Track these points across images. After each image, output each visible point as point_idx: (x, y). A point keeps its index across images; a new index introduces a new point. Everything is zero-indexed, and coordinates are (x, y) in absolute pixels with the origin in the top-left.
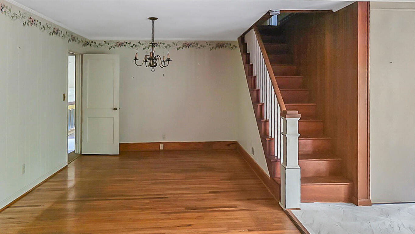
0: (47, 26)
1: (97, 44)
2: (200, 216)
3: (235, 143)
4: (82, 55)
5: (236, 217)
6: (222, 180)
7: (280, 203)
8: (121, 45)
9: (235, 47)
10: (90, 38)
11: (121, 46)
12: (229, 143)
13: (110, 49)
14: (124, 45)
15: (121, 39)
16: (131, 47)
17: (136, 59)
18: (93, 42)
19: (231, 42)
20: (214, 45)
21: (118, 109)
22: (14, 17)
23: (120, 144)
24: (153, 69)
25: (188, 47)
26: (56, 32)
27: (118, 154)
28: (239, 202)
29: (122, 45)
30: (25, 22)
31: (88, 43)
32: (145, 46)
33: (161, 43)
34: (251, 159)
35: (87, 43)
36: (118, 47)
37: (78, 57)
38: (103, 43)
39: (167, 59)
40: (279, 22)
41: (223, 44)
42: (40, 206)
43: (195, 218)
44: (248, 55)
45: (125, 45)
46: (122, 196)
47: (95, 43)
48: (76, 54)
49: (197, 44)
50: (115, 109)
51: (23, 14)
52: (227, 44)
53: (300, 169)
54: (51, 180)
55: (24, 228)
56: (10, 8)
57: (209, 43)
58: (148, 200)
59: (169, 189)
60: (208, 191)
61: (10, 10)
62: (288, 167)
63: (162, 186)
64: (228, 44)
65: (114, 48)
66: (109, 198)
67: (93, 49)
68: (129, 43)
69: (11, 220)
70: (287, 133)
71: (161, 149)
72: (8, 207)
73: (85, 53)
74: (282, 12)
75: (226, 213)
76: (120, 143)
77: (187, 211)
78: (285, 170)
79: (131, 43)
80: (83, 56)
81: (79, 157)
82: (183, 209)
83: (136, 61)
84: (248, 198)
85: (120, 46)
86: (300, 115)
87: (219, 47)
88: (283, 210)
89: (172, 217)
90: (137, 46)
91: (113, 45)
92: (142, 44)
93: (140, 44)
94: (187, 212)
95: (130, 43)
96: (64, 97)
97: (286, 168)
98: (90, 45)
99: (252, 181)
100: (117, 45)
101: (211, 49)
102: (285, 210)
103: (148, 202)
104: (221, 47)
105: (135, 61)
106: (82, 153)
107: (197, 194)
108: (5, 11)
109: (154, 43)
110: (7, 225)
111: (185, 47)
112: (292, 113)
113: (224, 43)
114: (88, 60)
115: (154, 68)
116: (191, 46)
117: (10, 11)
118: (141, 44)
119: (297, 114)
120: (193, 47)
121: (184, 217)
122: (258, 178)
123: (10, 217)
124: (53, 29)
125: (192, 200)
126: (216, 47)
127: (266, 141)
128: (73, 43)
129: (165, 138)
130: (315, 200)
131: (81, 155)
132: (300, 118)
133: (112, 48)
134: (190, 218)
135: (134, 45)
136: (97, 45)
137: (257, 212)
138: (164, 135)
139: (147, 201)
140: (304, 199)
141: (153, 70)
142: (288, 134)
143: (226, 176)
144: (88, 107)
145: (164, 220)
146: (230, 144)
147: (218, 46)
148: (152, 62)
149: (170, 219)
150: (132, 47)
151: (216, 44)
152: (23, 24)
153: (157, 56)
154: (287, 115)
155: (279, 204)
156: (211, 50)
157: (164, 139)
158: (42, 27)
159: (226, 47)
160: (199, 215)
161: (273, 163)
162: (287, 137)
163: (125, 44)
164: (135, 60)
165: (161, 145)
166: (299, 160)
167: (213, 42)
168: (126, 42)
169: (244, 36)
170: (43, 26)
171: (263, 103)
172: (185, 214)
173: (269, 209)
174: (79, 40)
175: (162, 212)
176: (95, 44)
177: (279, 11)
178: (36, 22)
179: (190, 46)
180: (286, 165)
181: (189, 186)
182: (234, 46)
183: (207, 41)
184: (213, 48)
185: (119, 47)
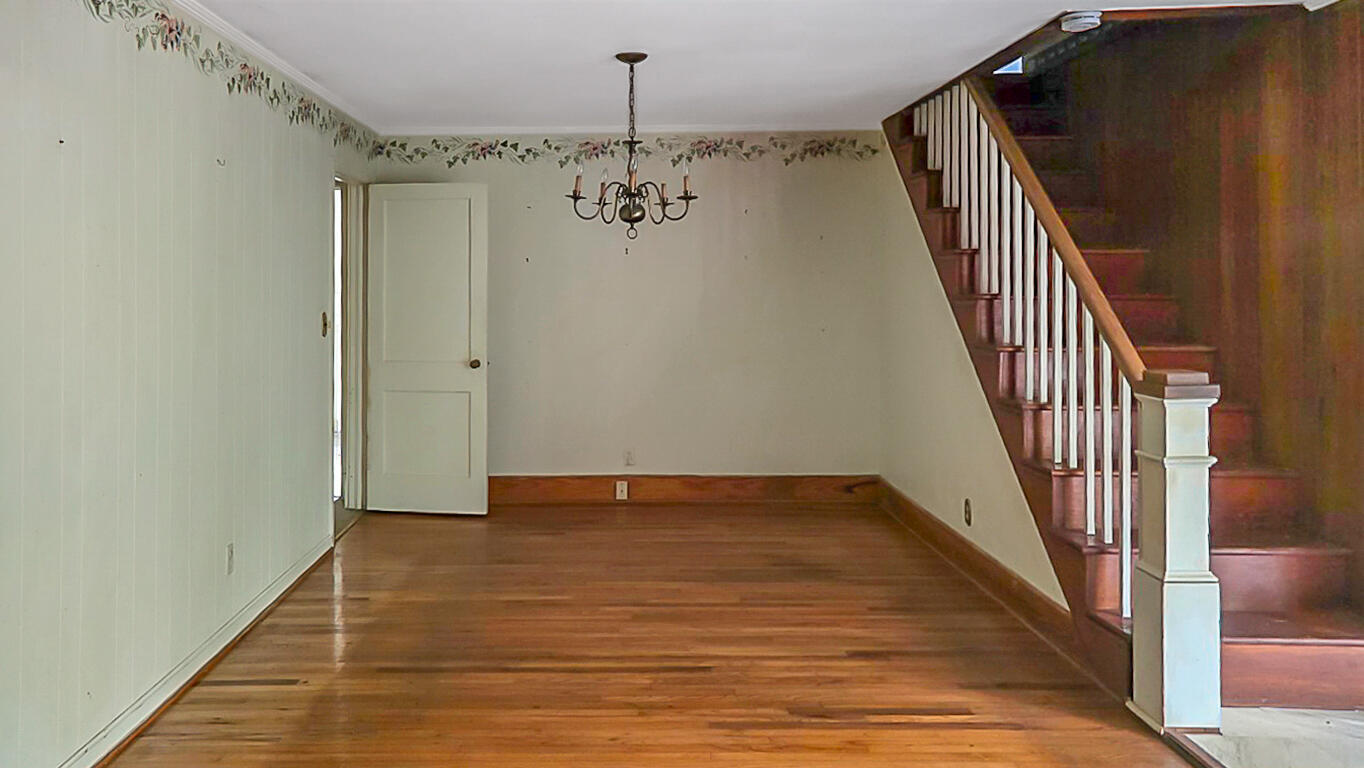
0: (285, 91)
1: (409, 150)
2: (852, 743)
3: (874, 482)
4: (366, 187)
5: (990, 750)
6: (872, 609)
7: (1129, 704)
8: (487, 150)
9: (870, 153)
10: (384, 131)
11: (488, 156)
12: (853, 482)
13: (450, 164)
14: (496, 151)
15: (487, 132)
16: (520, 157)
17: (576, 197)
18: (398, 144)
19: (858, 133)
20: (799, 148)
21: (484, 363)
22: (206, 63)
23: (492, 481)
24: (632, 228)
25: (710, 154)
26: (306, 110)
27: (485, 513)
28: (973, 693)
29: (492, 151)
30: (233, 79)
31: (382, 148)
32: (567, 154)
33: (617, 144)
34: (962, 541)
35: (379, 149)
36: (477, 158)
37: (352, 191)
38: (429, 147)
39: (683, 194)
40: (1033, 61)
41: (829, 144)
42: (294, 682)
43: (840, 749)
44: (933, 178)
45: (500, 153)
46: (551, 657)
47: (403, 146)
48: (347, 185)
49: (740, 144)
50: (475, 364)
51: (228, 53)
52: (843, 141)
53: (1218, 585)
54: (298, 595)
55: (272, 757)
56: (197, 34)
57: (779, 141)
58: (647, 675)
59: (703, 640)
60: (843, 649)
61: (197, 38)
62: (1170, 577)
63: (673, 629)
64: (847, 141)
65: (464, 161)
66: (511, 665)
67: (397, 165)
68: (511, 146)
69: (223, 729)
70: (1168, 455)
71: (618, 498)
72: (195, 682)
73: (373, 180)
74: (1108, 18)
75: (942, 733)
76: (491, 475)
77: (796, 719)
78: (1162, 585)
79: (519, 146)
80: (370, 190)
81: (359, 519)
82: (782, 714)
83: (579, 202)
84: (998, 680)
85: (485, 157)
86: (1218, 387)
87: (816, 153)
88: (1155, 732)
89: (756, 741)
90: (538, 154)
91: (460, 151)
92: (557, 148)
93: (550, 147)
94: (800, 725)
95: (517, 144)
96: (325, 325)
97: (1166, 580)
98: (388, 154)
99: (984, 621)
100: (473, 152)
101: (787, 162)
102: (1162, 733)
103: (648, 682)
104: (823, 154)
105: (575, 202)
106: (369, 508)
107: (806, 658)
108: (185, 45)
109: (635, 139)
110: (215, 744)
111: (698, 154)
112: (1185, 381)
113: (831, 139)
114: (385, 202)
115: (635, 225)
116: (719, 151)
117: (198, 43)
118: (553, 148)
119: (1205, 384)
120: (725, 155)
121: (800, 741)
122: (1002, 610)
123: (218, 719)
124: (296, 101)
125: (797, 680)
126: (806, 151)
127: (1051, 481)
128: (346, 147)
129: (631, 462)
130: (1264, 700)
131: (365, 512)
132: (1215, 401)
133: (460, 161)
134: (819, 749)
135: (528, 151)
136: (410, 154)
137: (1056, 734)
138: (629, 453)
139: (644, 680)
140: (1231, 696)
141: (632, 233)
142: (1171, 458)
143: (881, 599)
144: (384, 359)
145: (729, 750)
146: (855, 486)
147: (811, 150)
148: (631, 206)
149: (749, 748)
150: (522, 157)
151: (806, 144)
152: (229, 85)
153: (644, 185)
154: (1166, 388)
155: (1128, 709)
156: (787, 164)
157: (628, 464)
158: (272, 97)
159: (839, 150)
160: (850, 739)
161: (1088, 558)
162: (1166, 466)
163: (499, 147)
164: (572, 201)
165: (618, 483)
166: (1214, 551)
167: (793, 135)
168: (502, 142)
169: (913, 110)
170: (275, 91)
171: (1018, 342)
172: (797, 732)
173: (1098, 726)
174: (359, 140)
175: (712, 719)
176: (404, 149)
177: (1101, 14)
178: (259, 78)
179: (715, 150)
180: (1165, 570)
181: (768, 630)
182: (868, 147)
183: (776, 133)
184: (793, 156)
185: (482, 157)
